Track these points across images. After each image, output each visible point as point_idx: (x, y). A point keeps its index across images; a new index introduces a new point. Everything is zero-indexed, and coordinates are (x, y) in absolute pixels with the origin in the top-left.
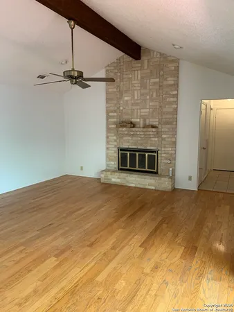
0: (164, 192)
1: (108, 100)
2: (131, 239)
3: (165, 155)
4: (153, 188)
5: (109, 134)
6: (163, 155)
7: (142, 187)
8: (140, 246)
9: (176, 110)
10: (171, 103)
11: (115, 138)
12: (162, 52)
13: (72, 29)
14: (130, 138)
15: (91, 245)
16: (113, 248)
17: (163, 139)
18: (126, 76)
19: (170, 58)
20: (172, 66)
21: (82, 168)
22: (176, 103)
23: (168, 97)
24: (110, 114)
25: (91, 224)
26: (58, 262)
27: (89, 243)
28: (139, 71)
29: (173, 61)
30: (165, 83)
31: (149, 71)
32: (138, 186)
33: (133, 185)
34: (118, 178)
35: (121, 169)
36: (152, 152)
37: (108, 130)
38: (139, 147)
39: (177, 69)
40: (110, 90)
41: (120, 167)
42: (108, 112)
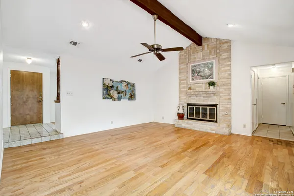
0: (222, 136)
1: (180, 73)
2: (196, 166)
3: (222, 108)
4: (214, 132)
5: (181, 95)
6: (221, 108)
7: (204, 131)
8: (204, 173)
9: (230, 75)
10: (226, 71)
11: (185, 97)
12: (218, 38)
13: (155, 20)
14: (196, 97)
15: (162, 166)
16: (180, 171)
17: (221, 97)
18: (192, 57)
19: (224, 41)
20: (225, 46)
21: (163, 118)
22: (230, 70)
23: (224, 67)
24: (182, 82)
25: (164, 151)
26: (135, 175)
27: (161, 164)
28: (201, 53)
29: (226, 42)
30: (221, 58)
31: (208, 51)
32: (202, 130)
33: (198, 130)
34: (188, 124)
35: (189, 119)
36: (212, 106)
37: (181, 92)
38: (202, 103)
39: (230, 47)
40: (182, 67)
41: (189, 117)
42: (180, 80)
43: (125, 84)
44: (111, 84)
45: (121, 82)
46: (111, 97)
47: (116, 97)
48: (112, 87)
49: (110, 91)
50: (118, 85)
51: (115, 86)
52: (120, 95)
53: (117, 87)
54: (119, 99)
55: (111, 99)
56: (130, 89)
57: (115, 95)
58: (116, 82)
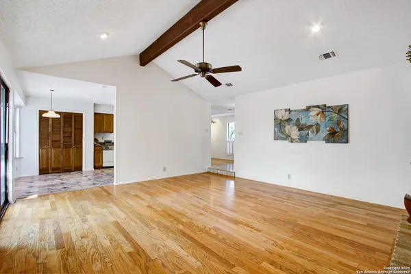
43: (318, 110)
44: (286, 116)
45: (308, 109)
46: (287, 137)
47: (296, 137)
48: (289, 120)
49: (285, 127)
50: (301, 116)
51: (294, 118)
52: (304, 133)
53: (298, 119)
54: (303, 139)
55: (286, 139)
56: (331, 119)
57: (295, 133)
58: (295, 111)
